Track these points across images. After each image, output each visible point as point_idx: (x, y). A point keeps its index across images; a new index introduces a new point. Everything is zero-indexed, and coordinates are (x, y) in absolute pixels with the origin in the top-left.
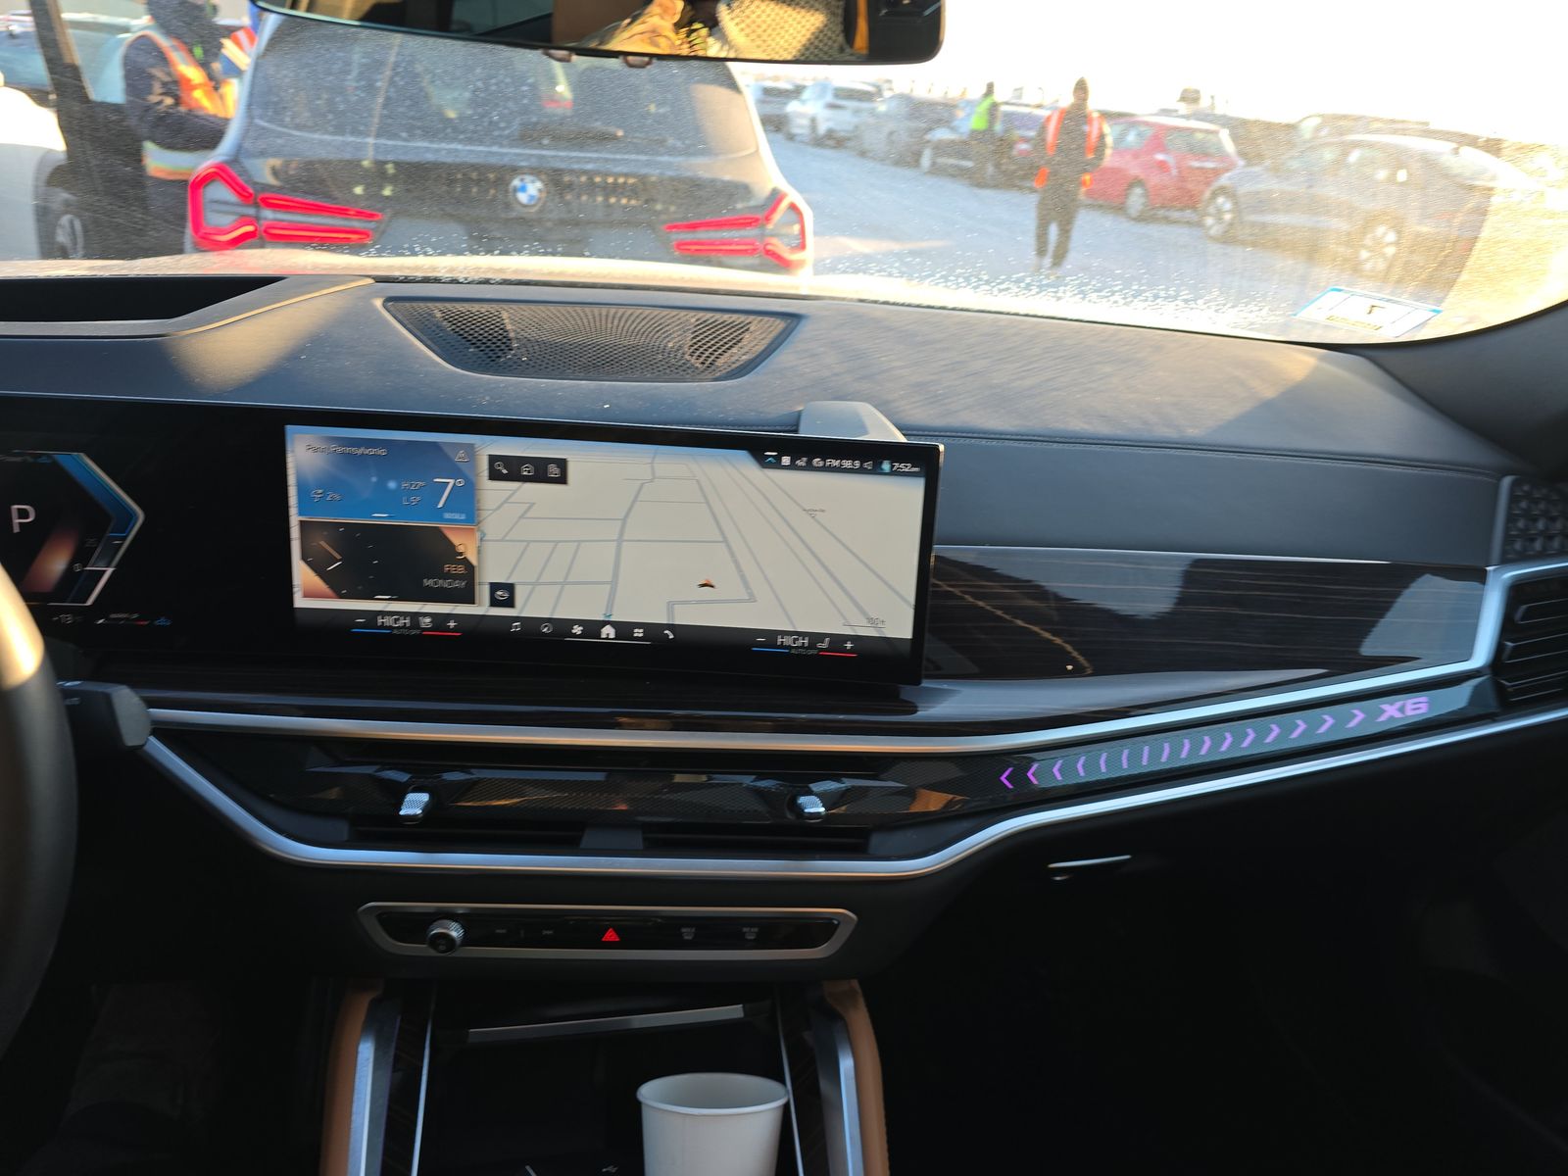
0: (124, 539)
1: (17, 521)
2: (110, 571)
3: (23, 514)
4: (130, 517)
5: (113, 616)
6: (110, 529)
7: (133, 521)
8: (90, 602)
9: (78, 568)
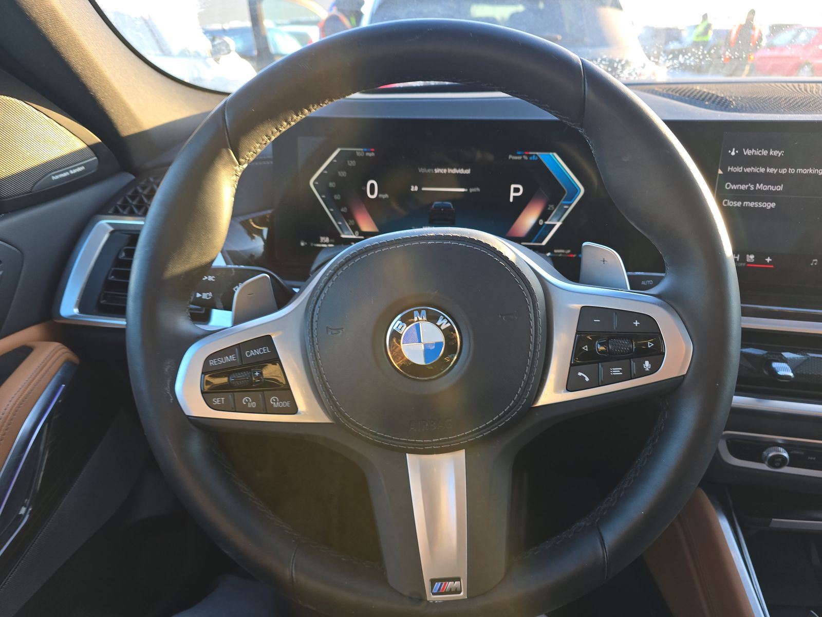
0: (570, 205)
1: (512, 194)
2: (558, 224)
3: (517, 190)
4: (576, 191)
5: (556, 251)
6: (563, 199)
7: (578, 193)
8: (544, 243)
9: (541, 222)
